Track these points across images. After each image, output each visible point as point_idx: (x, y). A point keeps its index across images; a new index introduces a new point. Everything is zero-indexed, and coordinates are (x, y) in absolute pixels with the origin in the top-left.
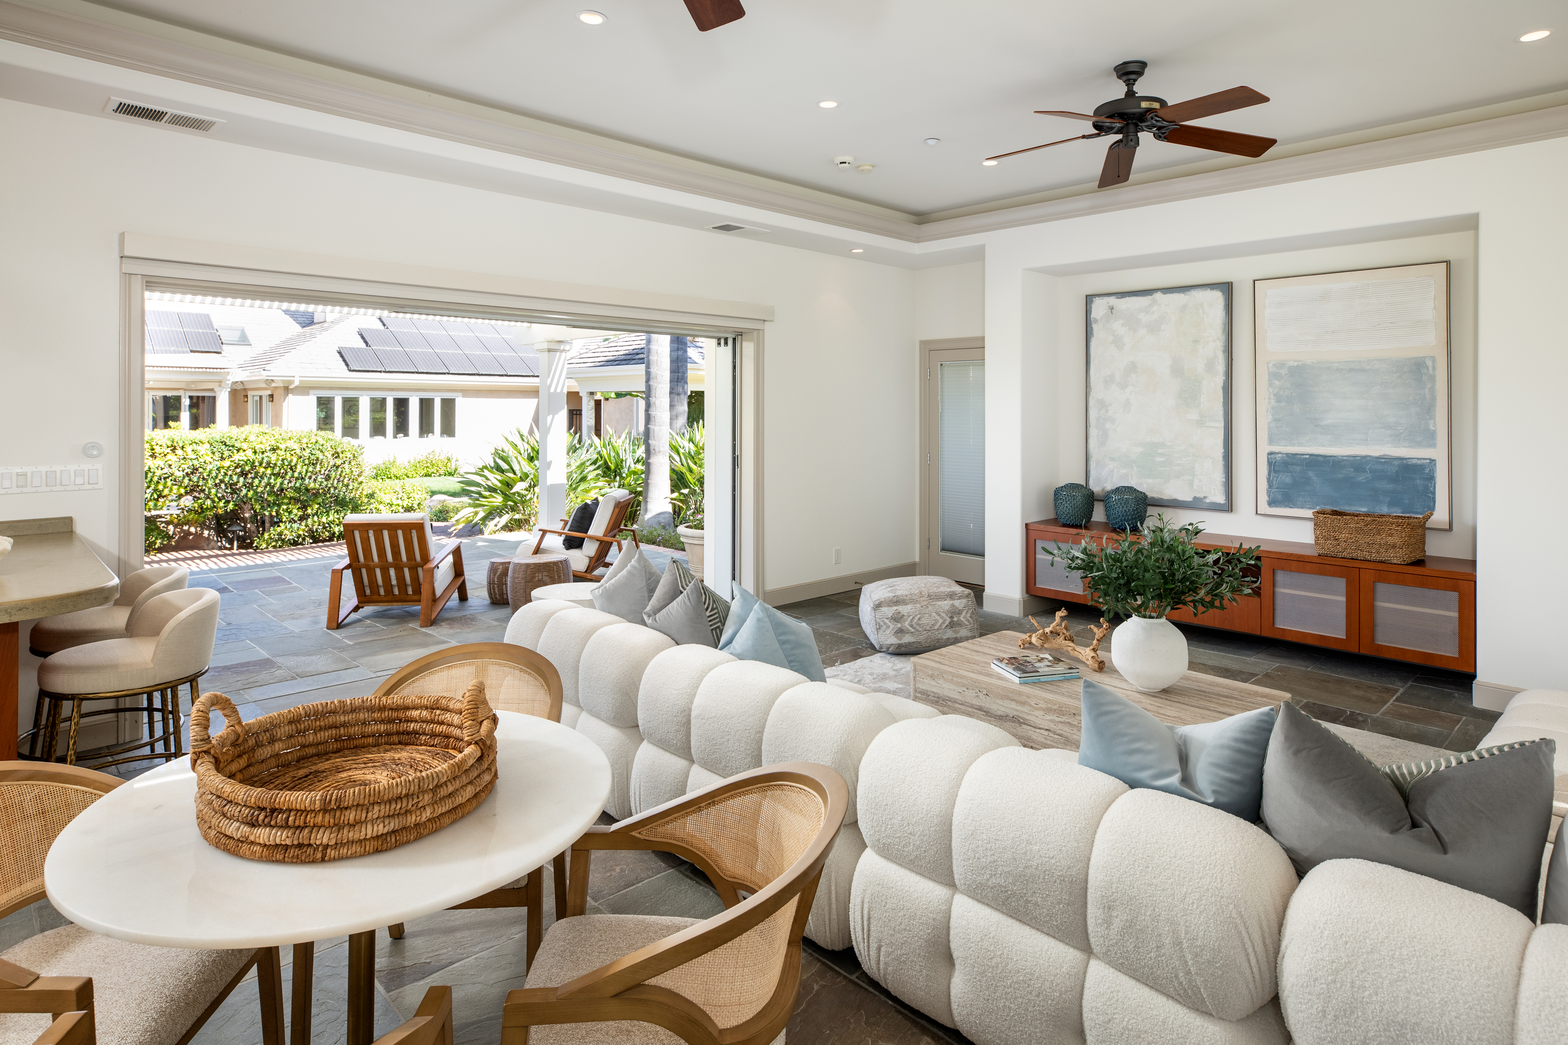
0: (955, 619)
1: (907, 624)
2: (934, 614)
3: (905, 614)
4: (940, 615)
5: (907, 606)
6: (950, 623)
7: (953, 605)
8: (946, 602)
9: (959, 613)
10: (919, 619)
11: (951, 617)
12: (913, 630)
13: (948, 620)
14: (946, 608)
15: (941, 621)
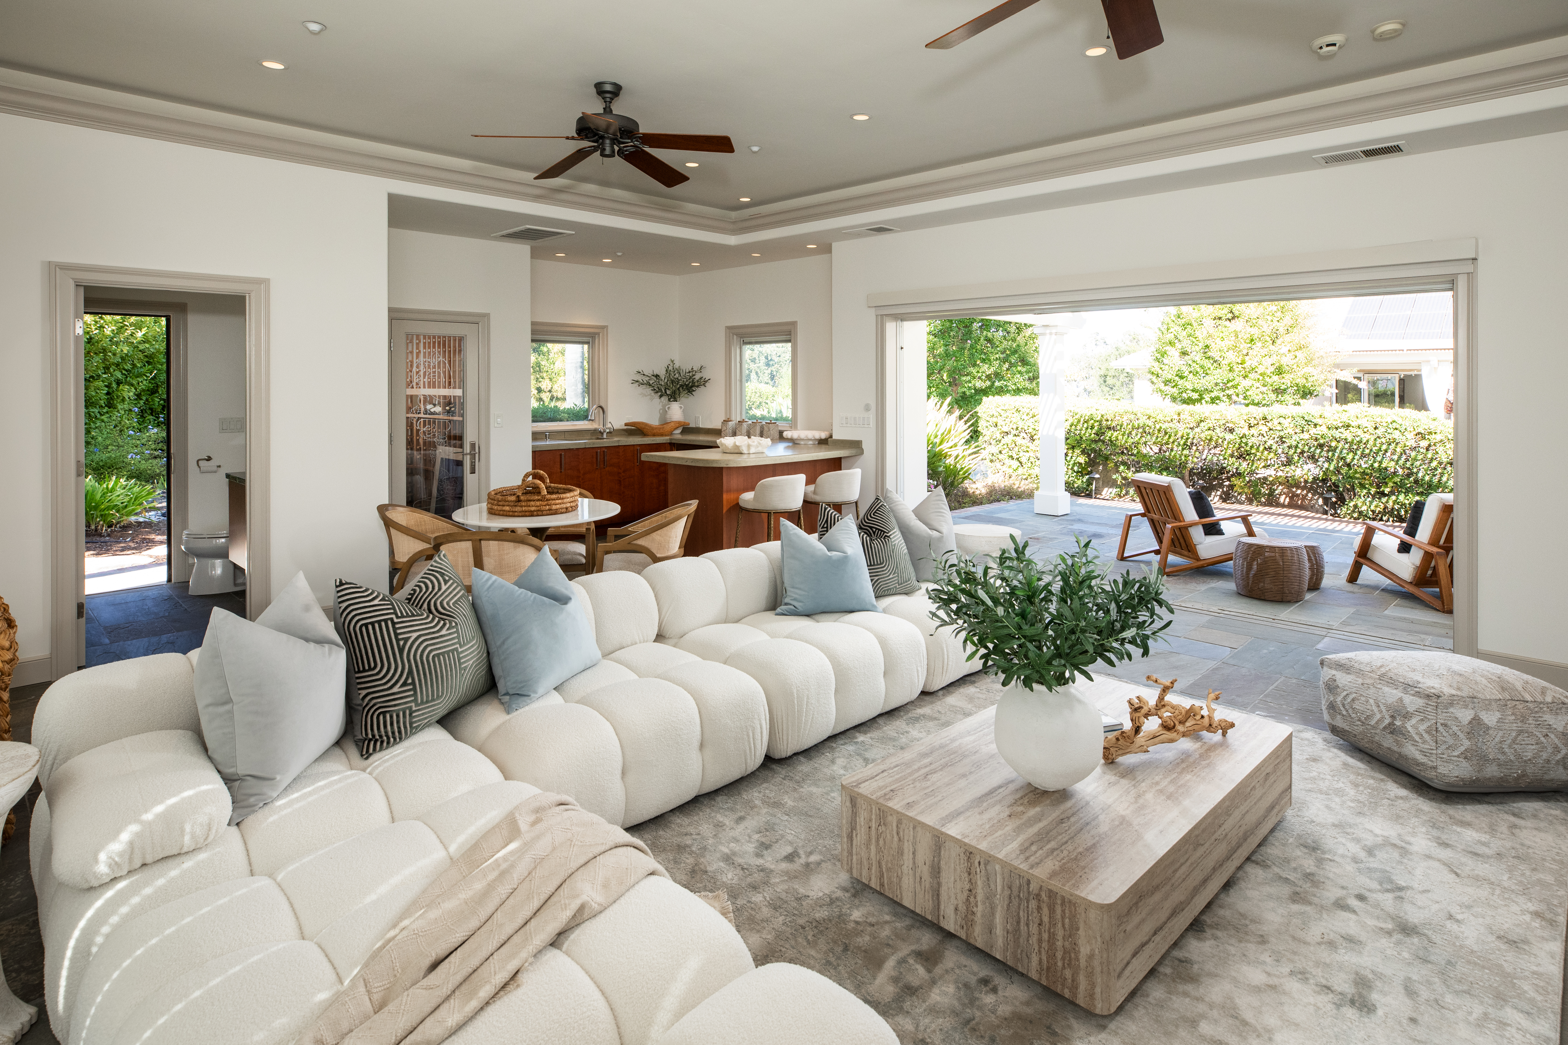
0: (1398, 723)
1: (1339, 699)
2: (1372, 701)
3: (1340, 685)
4: (1379, 706)
5: (1349, 676)
6: (1389, 724)
7: (1401, 699)
8: (1395, 691)
9: (1407, 716)
10: (1353, 700)
11: (1393, 717)
12: (1344, 713)
13: (1387, 721)
14: (1390, 701)
15: (1378, 716)
